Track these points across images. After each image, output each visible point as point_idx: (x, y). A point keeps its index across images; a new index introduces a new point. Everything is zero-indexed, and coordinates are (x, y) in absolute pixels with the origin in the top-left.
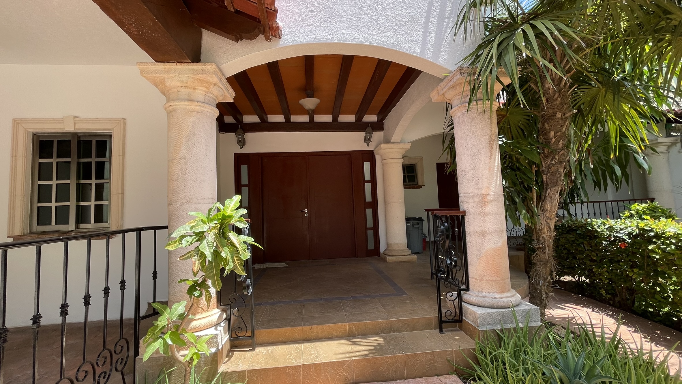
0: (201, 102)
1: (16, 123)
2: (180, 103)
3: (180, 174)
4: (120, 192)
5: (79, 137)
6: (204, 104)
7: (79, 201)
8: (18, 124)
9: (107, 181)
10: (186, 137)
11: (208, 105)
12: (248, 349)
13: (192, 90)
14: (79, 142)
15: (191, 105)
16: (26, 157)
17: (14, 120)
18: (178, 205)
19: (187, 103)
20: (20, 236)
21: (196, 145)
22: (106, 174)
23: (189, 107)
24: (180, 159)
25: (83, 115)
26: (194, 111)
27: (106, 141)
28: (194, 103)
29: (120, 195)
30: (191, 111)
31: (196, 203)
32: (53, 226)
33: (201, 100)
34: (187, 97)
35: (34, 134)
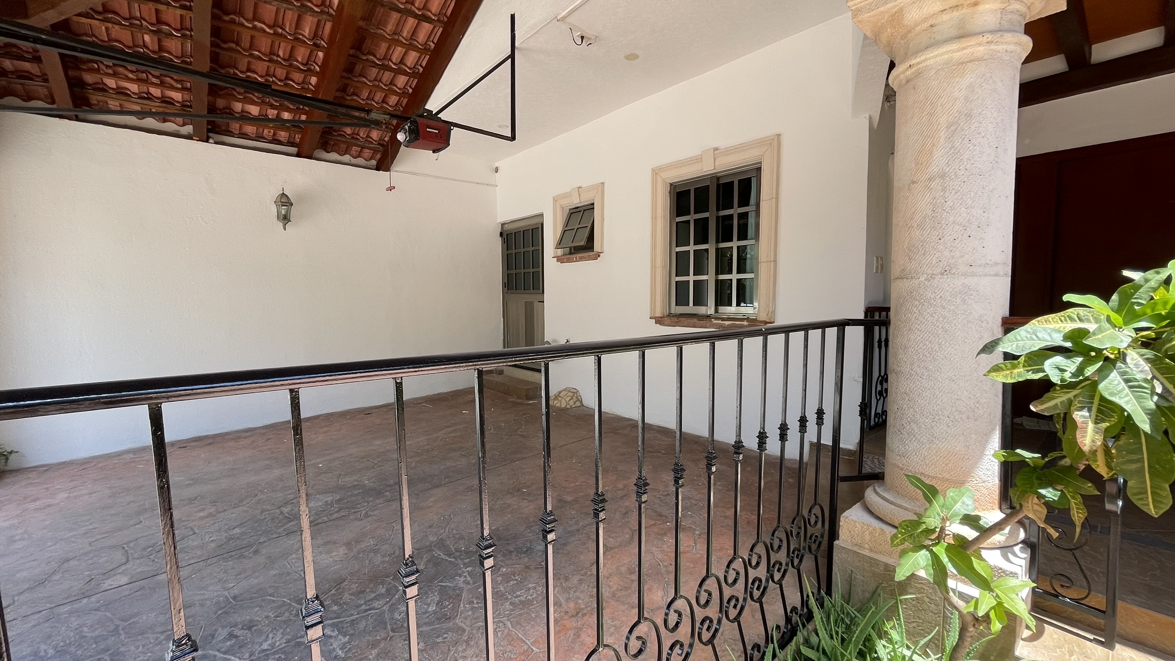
0: (991, 32)
1: (655, 172)
2: (936, 53)
3: (929, 212)
4: (772, 259)
5: (718, 178)
6: (1000, 33)
7: (718, 274)
8: (656, 174)
9: (752, 242)
10: (948, 127)
11: (1010, 35)
12: (1091, 637)
13: (970, 10)
14: (718, 185)
15: (964, 48)
16: (664, 217)
17: (653, 170)
18: (922, 279)
19: (954, 46)
20: (661, 317)
21: (973, 141)
22: (751, 231)
23: (960, 53)
24: (930, 179)
25: (722, 144)
26: (970, 61)
27: (750, 178)
28: (973, 41)
29: (772, 263)
30: (963, 63)
31: (965, 275)
32: (691, 308)
33: (992, 27)
34: (954, 32)
35: (671, 185)
